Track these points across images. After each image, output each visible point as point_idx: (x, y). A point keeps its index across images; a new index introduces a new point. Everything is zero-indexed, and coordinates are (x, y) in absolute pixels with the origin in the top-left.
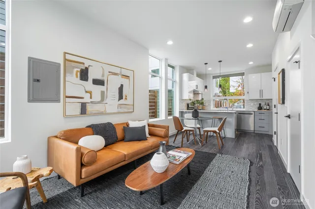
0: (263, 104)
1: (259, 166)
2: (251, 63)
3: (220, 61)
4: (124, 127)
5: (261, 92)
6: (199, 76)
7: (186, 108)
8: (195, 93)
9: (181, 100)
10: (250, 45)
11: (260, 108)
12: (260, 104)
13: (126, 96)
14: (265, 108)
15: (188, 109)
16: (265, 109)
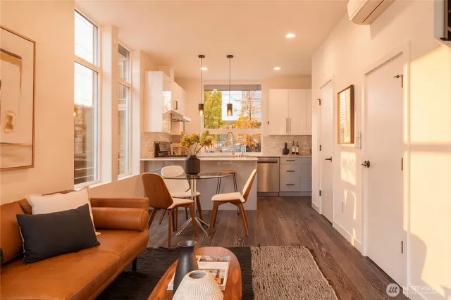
0: (290, 143)
1: (324, 255)
2: (277, 69)
3: (230, 56)
4: (17, 216)
5: (288, 122)
6: (180, 80)
7: (152, 153)
8: (174, 118)
9: (145, 134)
10: (290, 36)
11: (286, 152)
12: (286, 144)
13: (11, 118)
14: (293, 150)
15: (156, 156)
16: (293, 153)
